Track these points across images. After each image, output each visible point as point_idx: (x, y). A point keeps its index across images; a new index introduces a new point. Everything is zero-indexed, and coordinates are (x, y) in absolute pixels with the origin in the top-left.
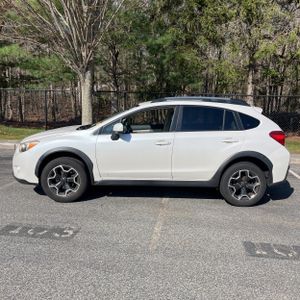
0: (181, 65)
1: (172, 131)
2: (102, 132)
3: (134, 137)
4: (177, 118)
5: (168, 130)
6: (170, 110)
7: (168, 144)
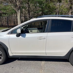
0: (49, 8)
1: (46, 32)
2: (12, 33)
3: (27, 35)
4: (49, 25)
5: (44, 32)
6: (45, 21)
7: (44, 39)
